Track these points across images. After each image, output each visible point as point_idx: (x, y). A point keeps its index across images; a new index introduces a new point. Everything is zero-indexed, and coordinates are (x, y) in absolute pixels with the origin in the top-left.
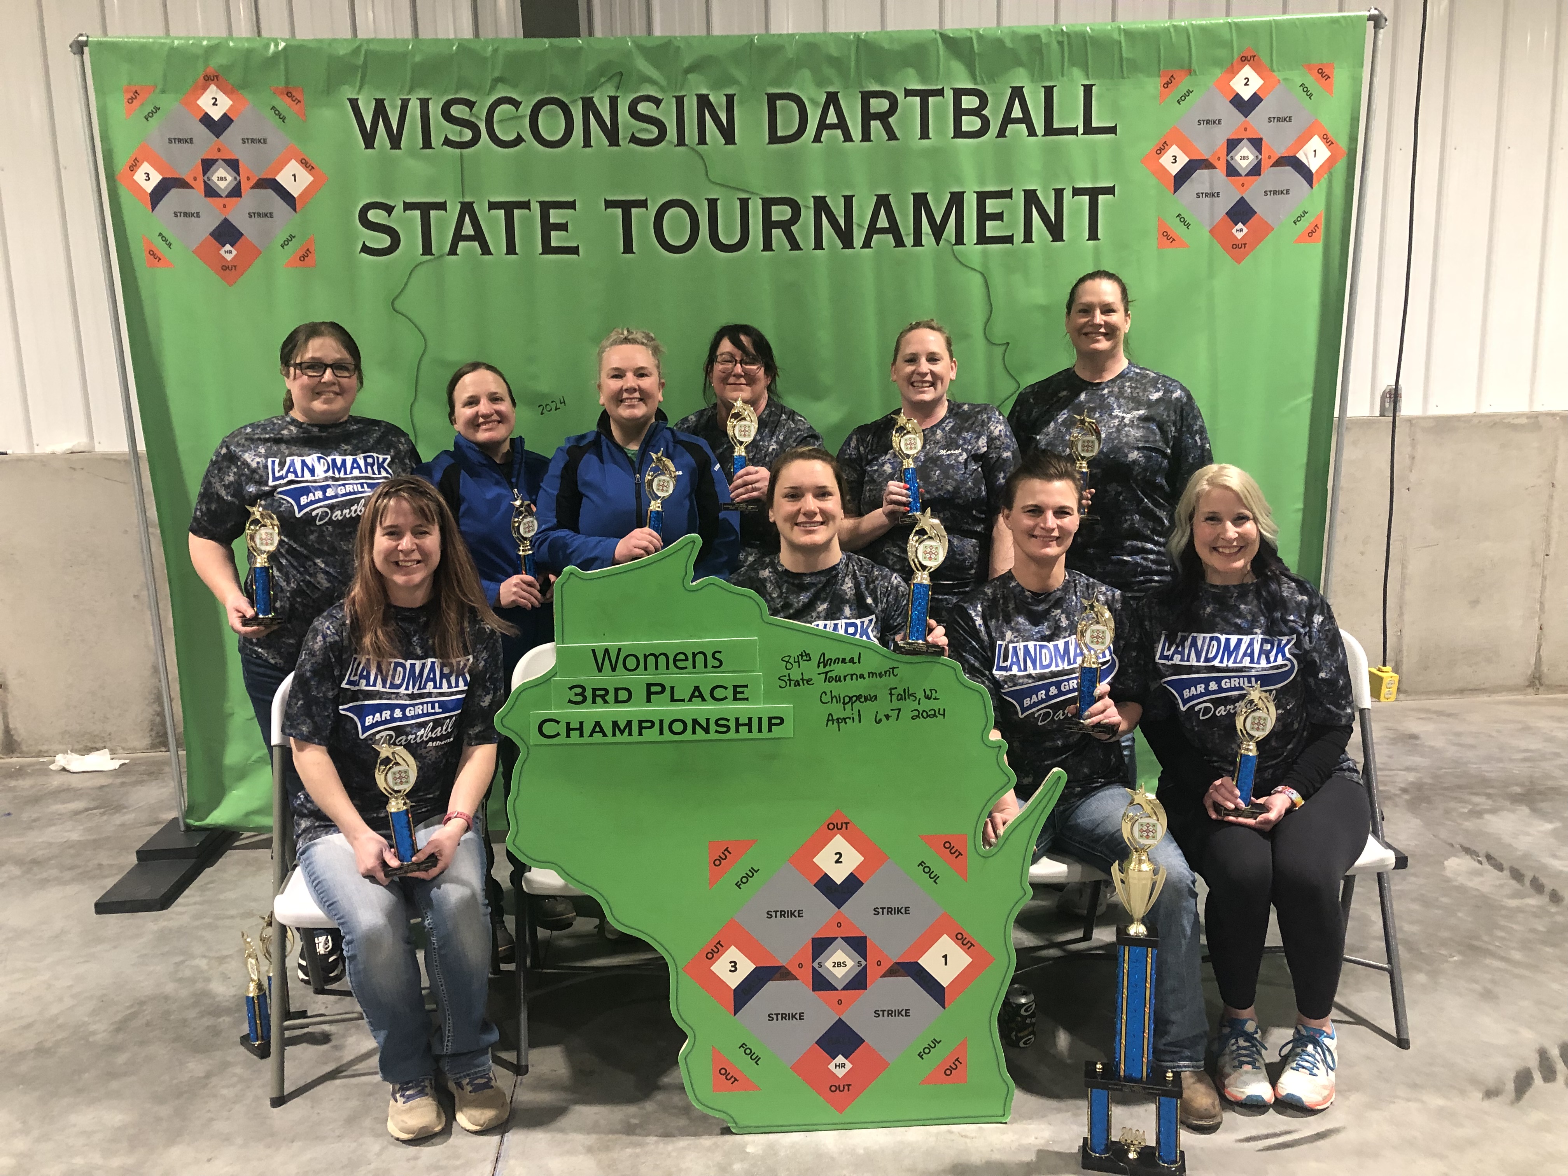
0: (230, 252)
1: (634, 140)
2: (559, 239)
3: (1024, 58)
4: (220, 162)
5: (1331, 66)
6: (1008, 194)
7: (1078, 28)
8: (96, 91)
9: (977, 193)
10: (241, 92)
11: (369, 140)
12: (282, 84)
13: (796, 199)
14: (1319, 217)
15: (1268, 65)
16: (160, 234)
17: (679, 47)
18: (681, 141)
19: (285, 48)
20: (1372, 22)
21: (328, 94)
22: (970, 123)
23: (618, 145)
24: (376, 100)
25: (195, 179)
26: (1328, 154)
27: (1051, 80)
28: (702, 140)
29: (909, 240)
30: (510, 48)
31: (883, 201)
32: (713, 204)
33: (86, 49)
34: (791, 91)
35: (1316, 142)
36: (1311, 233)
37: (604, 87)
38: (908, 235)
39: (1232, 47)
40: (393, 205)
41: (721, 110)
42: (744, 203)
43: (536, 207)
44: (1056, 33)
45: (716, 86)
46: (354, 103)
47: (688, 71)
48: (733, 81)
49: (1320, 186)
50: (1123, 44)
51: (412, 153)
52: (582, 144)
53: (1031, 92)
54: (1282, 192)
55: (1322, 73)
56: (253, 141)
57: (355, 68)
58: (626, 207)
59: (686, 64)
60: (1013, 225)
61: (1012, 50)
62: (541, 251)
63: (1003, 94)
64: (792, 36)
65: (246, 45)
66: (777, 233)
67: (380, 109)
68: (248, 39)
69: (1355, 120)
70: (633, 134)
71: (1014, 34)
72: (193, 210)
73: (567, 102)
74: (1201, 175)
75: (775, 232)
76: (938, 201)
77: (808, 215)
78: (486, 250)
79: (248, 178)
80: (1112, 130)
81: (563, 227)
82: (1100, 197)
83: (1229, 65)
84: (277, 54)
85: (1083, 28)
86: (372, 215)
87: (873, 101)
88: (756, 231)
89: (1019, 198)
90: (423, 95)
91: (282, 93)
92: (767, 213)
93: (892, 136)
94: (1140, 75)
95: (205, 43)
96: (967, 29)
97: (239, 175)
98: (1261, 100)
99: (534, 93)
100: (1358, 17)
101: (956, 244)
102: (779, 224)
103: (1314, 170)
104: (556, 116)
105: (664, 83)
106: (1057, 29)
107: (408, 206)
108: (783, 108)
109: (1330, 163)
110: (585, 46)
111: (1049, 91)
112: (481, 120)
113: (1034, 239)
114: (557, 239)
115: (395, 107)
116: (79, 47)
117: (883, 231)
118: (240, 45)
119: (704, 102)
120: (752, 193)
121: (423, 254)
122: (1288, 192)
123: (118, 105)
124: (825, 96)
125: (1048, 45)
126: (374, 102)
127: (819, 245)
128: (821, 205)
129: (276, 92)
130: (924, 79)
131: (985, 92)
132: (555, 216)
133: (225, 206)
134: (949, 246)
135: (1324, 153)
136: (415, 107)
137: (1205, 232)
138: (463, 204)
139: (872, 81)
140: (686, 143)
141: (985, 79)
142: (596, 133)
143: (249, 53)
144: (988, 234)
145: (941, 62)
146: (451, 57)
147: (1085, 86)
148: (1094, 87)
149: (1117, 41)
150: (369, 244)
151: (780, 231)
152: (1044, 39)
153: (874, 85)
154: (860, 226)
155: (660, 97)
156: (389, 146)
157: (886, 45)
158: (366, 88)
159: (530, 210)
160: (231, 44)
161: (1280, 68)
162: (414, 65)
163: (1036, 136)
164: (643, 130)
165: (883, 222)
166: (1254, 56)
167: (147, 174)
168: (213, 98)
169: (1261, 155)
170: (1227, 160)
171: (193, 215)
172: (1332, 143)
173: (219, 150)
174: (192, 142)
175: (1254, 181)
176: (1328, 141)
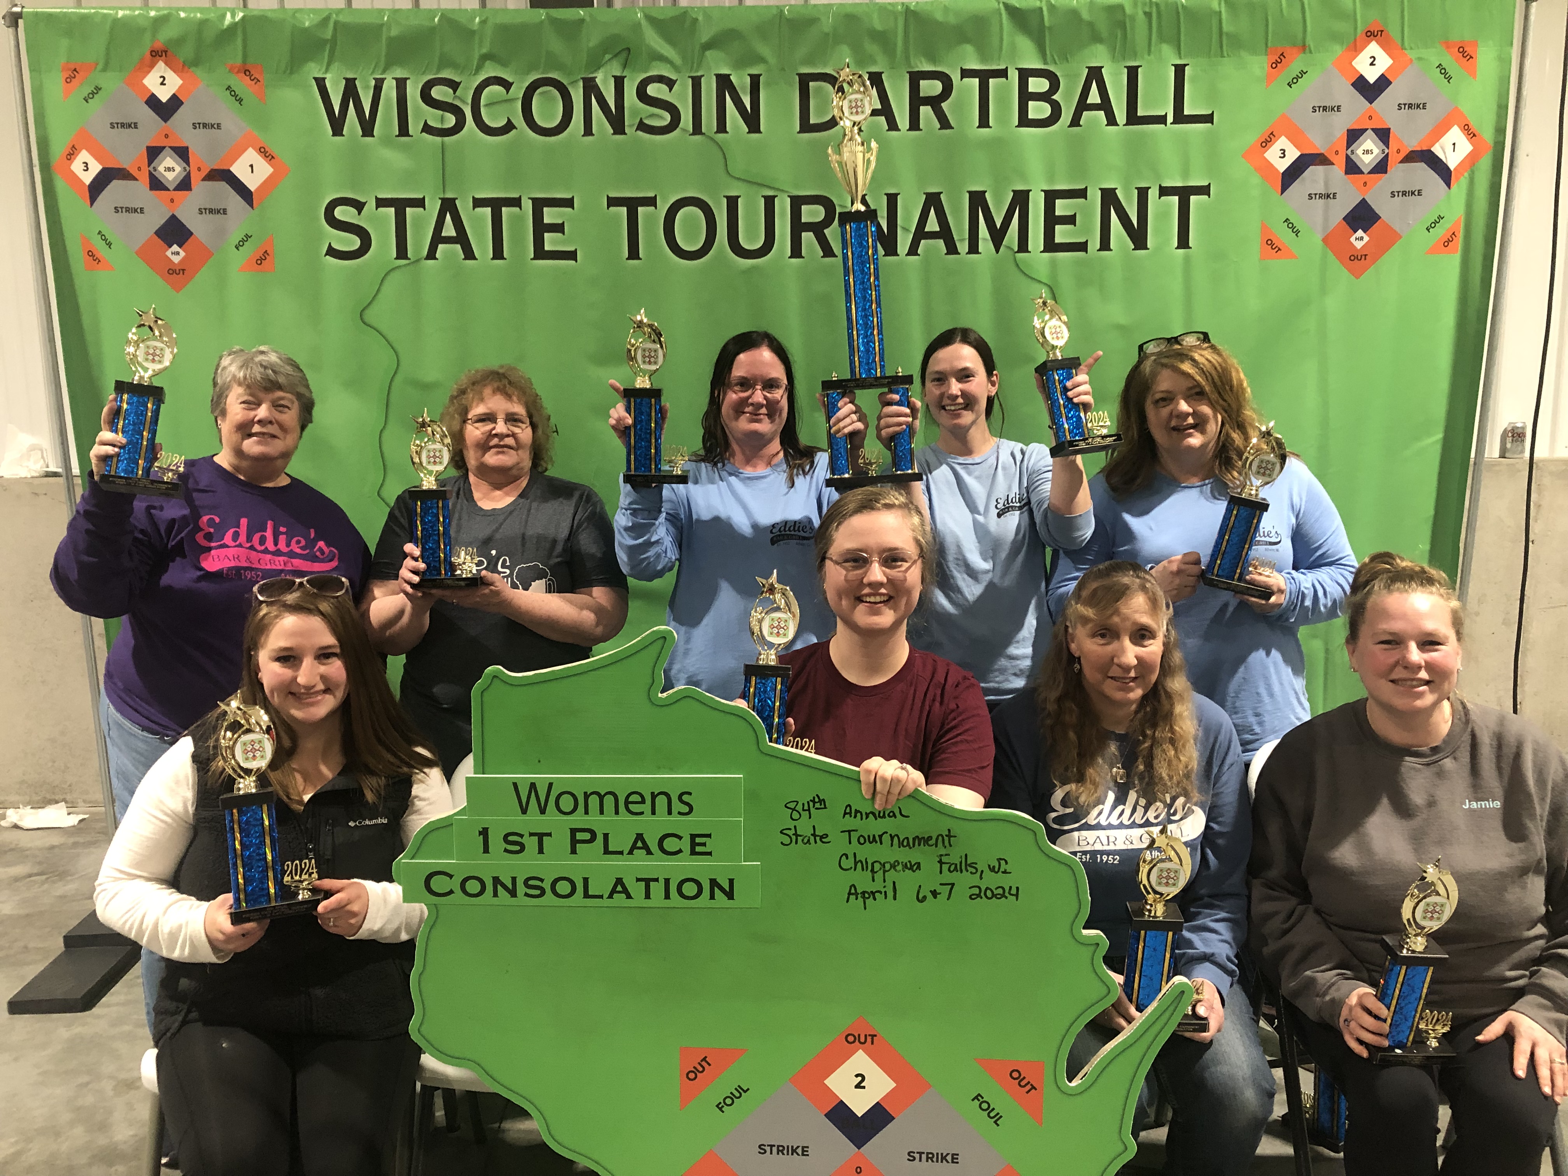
0: (178, 253)
1: (642, 127)
2: (553, 242)
3: (1105, 34)
4: (168, 150)
5: (1475, 44)
6: (1082, 194)
8: (31, 69)
9: (1045, 191)
10: (193, 69)
11: (337, 126)
12: (239, 61)
13: (831, 197)
14: (1457, 223)
16: (100, 232)
17: (695, 20)
18: (697, 129)
19: (243, 18)
21: (291, 73)
22: (1038, 110)
23: (623, 133)
24: (347, 80)
25: (139, 169)
26: (1470, 148)
27: (1135, 59)
28: (722, 127)
29: (963, 247)
30: (500, 19)
31: (933, 201)
32: (732, 203)
33: (21, 22)
34: (825, 71)
35: (1455, 134)
36: (1447, 243)
37: (608, 67)
38: (962, 240)
39: (1356, 21)
40: (364, 201)
41: (745, 93)
42: (770, 202)
43: (527, 205)
44: (1143, 3)
45: (739, 64)
46: (321, 83)
47: (708, 46)
48: (762, 60)
49: (1460, 186)
50: (1224, 16)
51: (386, 141)
52: (582, 132)
53: (1111, 74)
54: (1413, 193)
55: (1464, 52)
56: (205, 126)
57: (322, 43)
58: (632, 205)
59: (705, 38)
60: (1088, 230)
61: (1091, 24)
62: (532, 256)
63: (1078, 76)
64: (828, 7)
65: (199, 15)
66: (808, 237)
67: (350, 91)
68: (201, 10)
69: (1502, 108)
70: (641, 120)
71: (1091, 5)
72: (136, 205)
73: (564, 83)
74: (1314, 172)
75: (804, 235)
76: (998, 201)
78: (469, 254)
79: (199, 169)
80: (1208, 119)
81: (558, 228)
82: (1192, 197)
83: (1352, 40)
84: (234, 27)
86: (340, 213)
87: (922, 83)
88: (783, 235)
89: (1095, 197)
90: (400, 73)
91: (238, 72)
92: (796, 214)
93: (945, 123)
94: (1243, 53)
95: (153, 13)
97: (189, 166)
98: (1390, 83)
99: (528, 72)
101: (1018, 252)
102: (810, 227)
103: (1452, 168)
104: (554, 99)
105: (678, 61)
107: (381, 203)
108: (818, 90)
109: (1471, 160)
110: (588, 19)
111: (1133, 73)
112: (466, 103)
113: (1112, 247)
114: (551, 242)
115: (367, 87)
116: (13, 19)
117: (933, 235)
118: (192, 15)
119: (724, 82)
120: (778, 190)
121: (397, 258)
122: (1420, 193)
123: (54, 83)
125: (1133, 18)
126: (344, 81)
129: (231, 69)
130: (983, 57)
131: (1058, 74)
132: (550, 216)
133: (172, 201)
134: (1010, 253)
135: (1465, 147)
136: (390, 88)
137: (1317, 240)
138: (444, 200)
139: (923, 60)
140: (703, 130)
141: (1056, 58)
142: (599, 120)
143: (203, 23)
144: (1058, 240)
145: (1005, 37)
146: (433, 30)
147: (1176, 66)
148: (1187, 68)
149: (1216, 12)
150: (335, 246)
151: (811, 234)
152: (1128, 10)
153: (925, 64)
154: (906, 230)
155: (674, 77)
156: (361, 133)
157: (939, 16)
158: (335, 66)
159: (521, 209)
160: (183, 15)
161: (1413, 45)
162: (391, 40)
163: (1117, 125)
164: (652, 116)
165: (932, 225)
166: (1382, 31)
167: (86, 164)
168: (161, 77)
169: (1388, 148)
170: (1347, 157)
171: (136, 211)
172: (1474, 135)
173: (167, 136)
174: (136, 127)
175: (1380, 179)
176: (1470, 133)
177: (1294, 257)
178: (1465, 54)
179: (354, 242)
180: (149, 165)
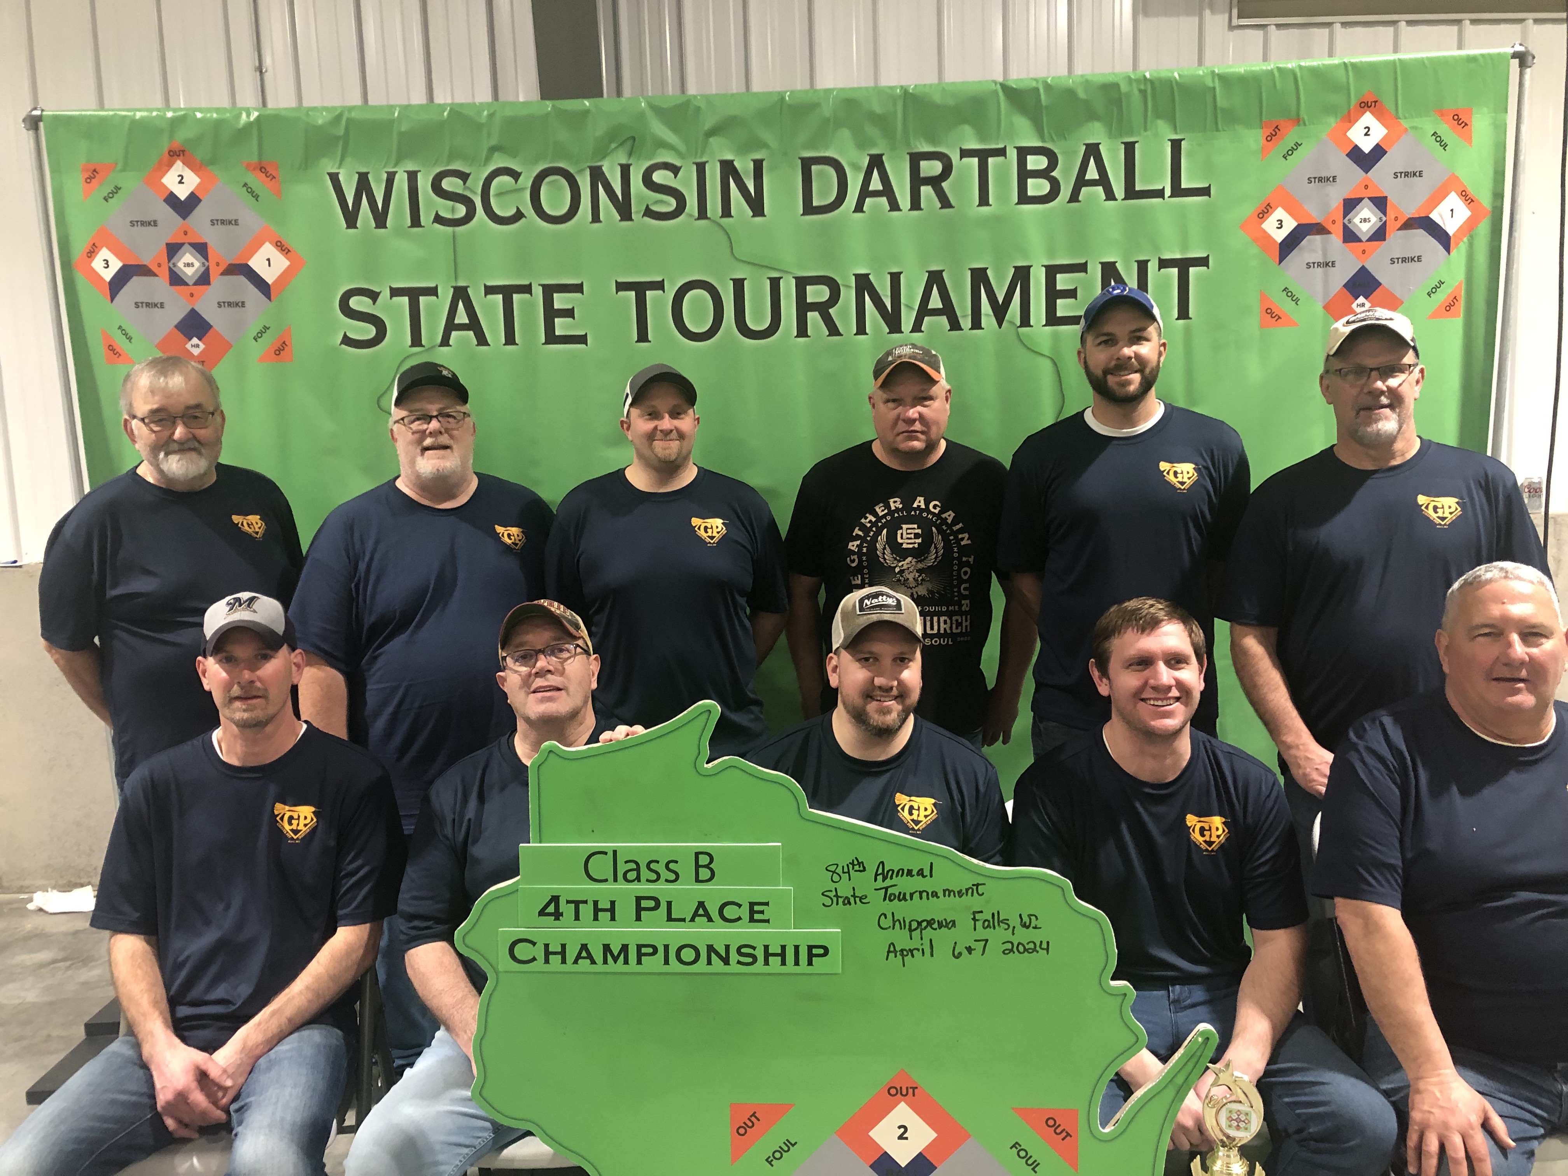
0: (198, 346)
1: (649, 213)
2: (564, 327)
3: (1101, 112)
4: (187, 246)
5: (1469, 112)
6: (1082, 268)
7: (1164, 74)
8: (52, 172)
9: (1045, 266)
10: (210, 168)
11: (351, 219)
12: (255, 159)
13: (836, 278)
14: (1458, 288)
15: (1393, 112)
16: (120, 327)
17: (698, 109)
18: (702, 213)
19: (258, 119)
20: (1517, 60)
21: (306, 168)
22: (1037, 187)
23: (630, 219)
24: (360, 174)
25: (159, 265)
26: (1469, 213)
27: (1132, 135)
28: (726, 212)
29: (966, 323)
30: (509, 112)
31: (935, 278)
32: (739, 285)
33: (41, 124)
34: (827, 154)
35: (1453, 200)
36: (1449, 307)
37: (614, 155)
38: (965, 316)
39: (1349, 93)
40: (378, 290)
41: (748, 178)
42: (775, 283)
43: (538, 291)
44: (1138, 81)
45: (743, 149)
46: (334, 178)
47: (710, 133)
48: (764, 145)
49: (1459, 253)
50: (1218, 91)
51: (399, 232)
52: (590, 219)
53: (1108, 150)
54: (1413, 259)
55: (1458, 120)
56: (223, 222)
57: (337, 138)
58: (640, 289)
59: (708, 125)
61: (1086, 102)
62: (544, 341)
63: (1076, 152)
64: (828, 91)
65: (215, 115)
66: (813, 317)
67: (363, 184)
68: (218, 110)
69: (1499, 175)
70: (647, 206)
71: (1087, 84)
72: (156, 300)
73: (572, 171)
74: (1312, 242)
75: (810, 315)
76: (1000, 277)
77: (848, 296)
78: (482, 340)
79: (218, 264)
80: (1205, 191)
81: (569, 313)
82: (1191, 269)
83: (1346, 112)
84: (249, 125)
85: (1170, 75)
86: (355, 303)
87: (923, 164)
88: (789, 315)
89: (1095, 271)
90: (411, 167)
91: (254, 169)
92: (801, 294)
93: (946, 203)
94: (1237, 127)
95: (170, 114)
96: (1032, 79)
97: (207, 260)
98: (1386, 152)
99: (536, 162)
100: (1499, 54)
101: (1021, 326)
102: (815, 307)
103: (1451, 233)
104: (560, 188)
105: (682, 147)
106: (1139, 74)
107: (395, 292)
108: (821, 174)
109: (1470, 226)
110: (593, 109)
111: (1130, 148)
112: (475, 193)
114: (561, 326)
115: (380, 182)
116: (33, 123)
117: (935, 312)
118: (209, 115)
119: (728, 168)
120: (783, 271)
121: (411, 346)
122: (1419, 259)
123: (74, 184)
124: (868, 158)
125: (1128, 95)
126: (357, 176)
127: (861, 329)
128: (863, 283)
129: (249, 167)
130: (982, 137)
131: (1056, 151)
132: (560, 301)
133: (192, 295)
134: (1013, 327)
135: (1463, 213)
136: (401, 180)
137: (1319, 308)
138: (456, 289)
139: (922, 140)
140: (709, 215)
141: (1054, 136)
142: (606, 208)
143: (218, 124)
144: (1059, 314)
145: (1003, 117)
146: (442, 124)
147: (1172, 141)
148: (1183, 142)
149: (1210, 88)
150: (351, 335)
151: (816, 314)
152: (1124, 88)
153: (924, 144)
154: (910, 308)
155: (677, 163)
156: (374, 225)
157: (937, 98)
158: (348, 160)
159: (531, 295)
160: (199, 115)
161: (1407, 115)
162: (401, 135)
163: (1116, 200)
164: (657, 202)
165: (935, 302)
166: (1375, 102)
167: (106, 261)
168: (179, 176)
169: (1385, 214)
170: (1344, 224)
171: (156, 305)
172: (1472, 201)
173: (186, 233)
174: (155, 223)
175: (1378, 247)
176: (1467, 198)
177: (1294, 324)
178: (1460, 121)
179: (370, 331)
180: (169, 261)
